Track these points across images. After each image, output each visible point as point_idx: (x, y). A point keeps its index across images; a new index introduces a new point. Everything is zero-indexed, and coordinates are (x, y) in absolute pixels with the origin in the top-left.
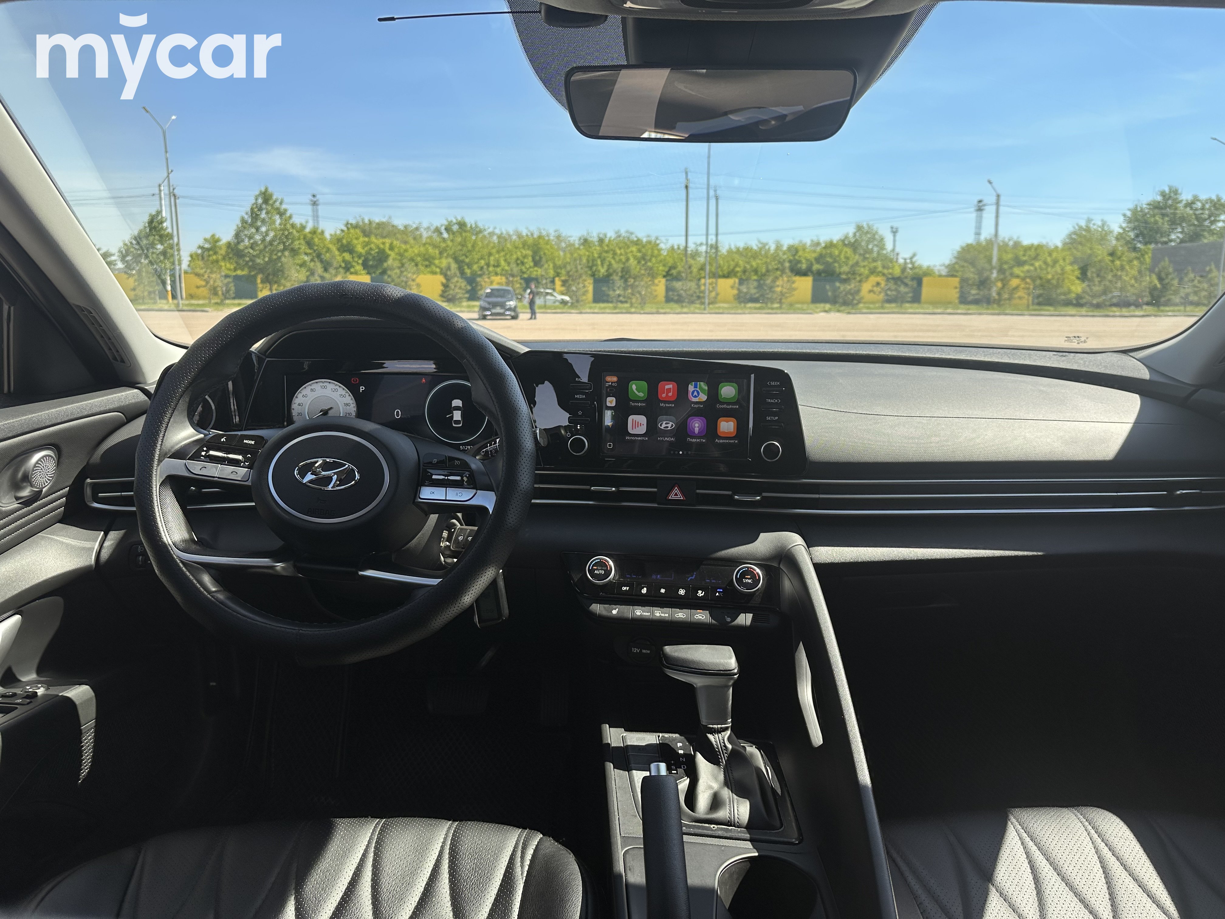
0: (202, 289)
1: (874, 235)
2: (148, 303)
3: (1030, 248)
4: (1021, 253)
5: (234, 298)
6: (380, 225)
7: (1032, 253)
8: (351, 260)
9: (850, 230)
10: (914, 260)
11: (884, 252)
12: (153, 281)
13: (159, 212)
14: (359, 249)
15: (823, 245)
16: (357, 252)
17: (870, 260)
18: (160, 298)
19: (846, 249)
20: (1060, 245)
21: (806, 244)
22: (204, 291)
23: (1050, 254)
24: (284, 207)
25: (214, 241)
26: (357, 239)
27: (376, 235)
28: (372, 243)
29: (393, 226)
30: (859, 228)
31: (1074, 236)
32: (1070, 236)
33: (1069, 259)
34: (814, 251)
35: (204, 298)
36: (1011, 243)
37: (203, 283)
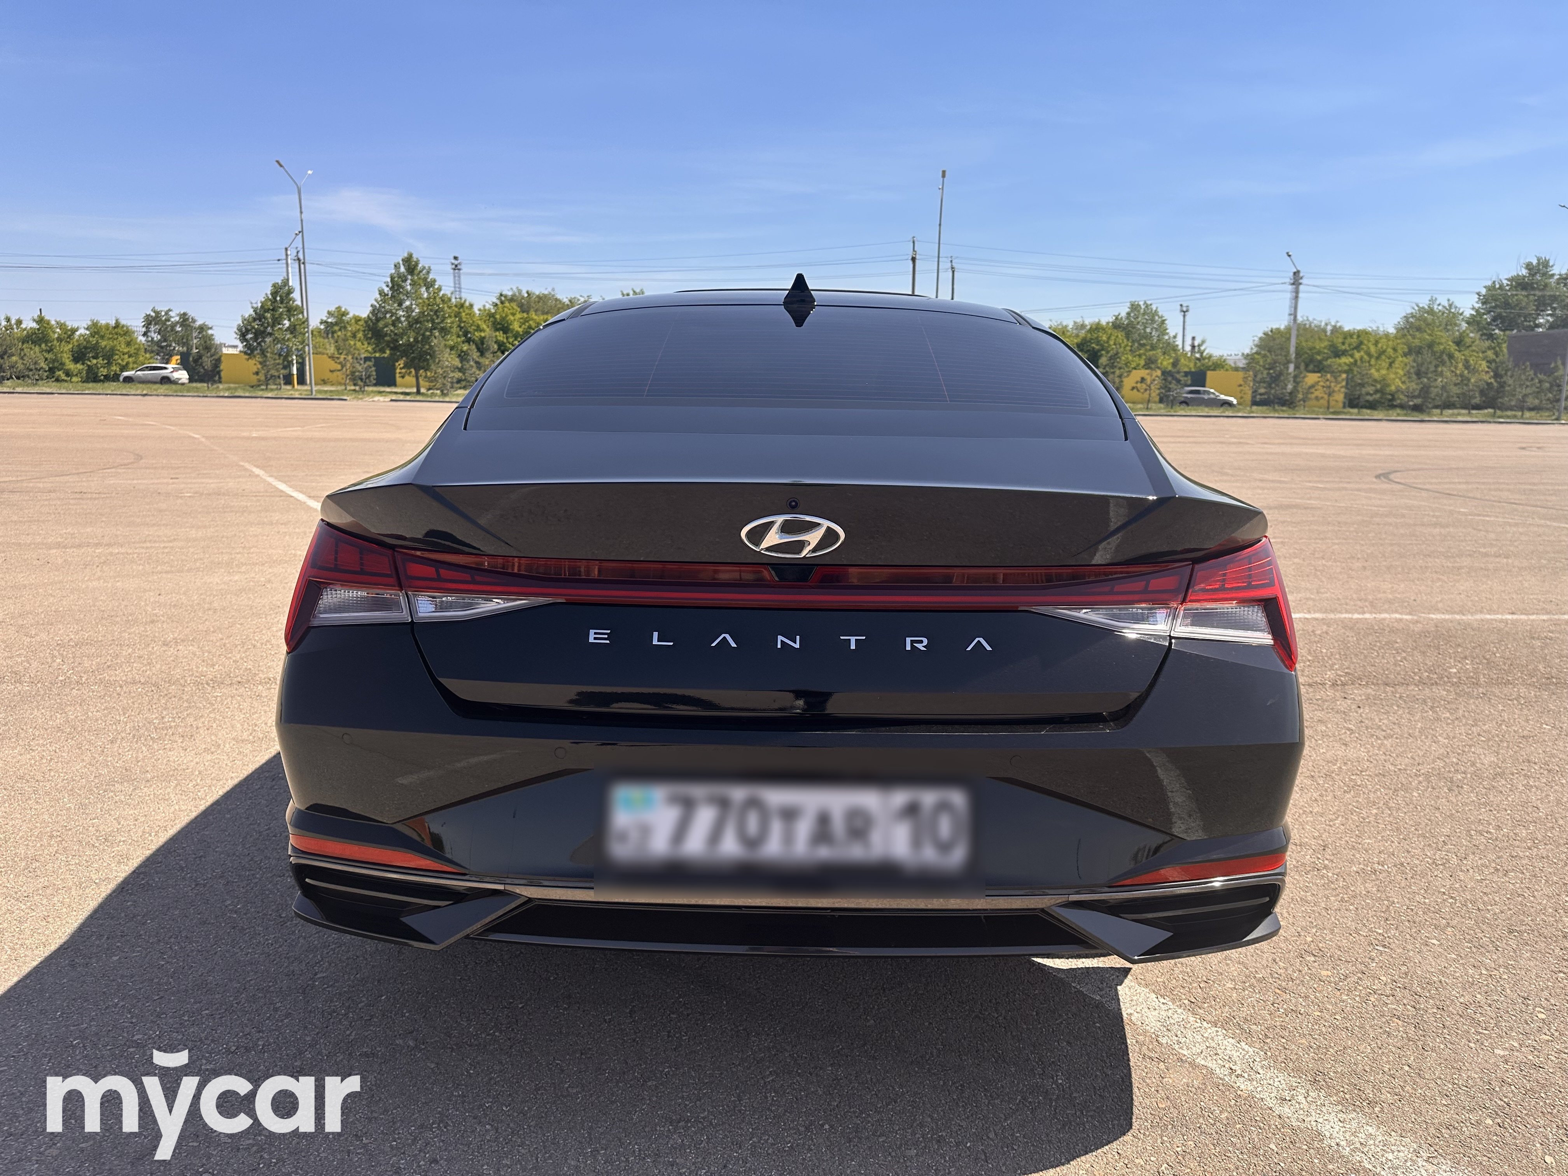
0: (335, 374)
1: (1153, 316)
2: (272, 390)
3: (1350, 334)
4: (1340, 340)
5: (375, 385)
6: (541, 298)
7: (1354, 341)
8: (505, 341)
9: (1123, 311)
10: (1202, 348)
11: (1166, 337)
12: (279, 364)
13: (286, 282)
14: (516, 327)
15: (1088, 327)
16: (512, 330)
17: (1148, 347)
18: (285, 384)
19: (1116, 333)
20: (1392, 330)
21: (1066, 326)
22: (339, 376)
23: (1376, 343)
24: (431, 276)
25: (340, 314)
26: (513, 314)
27: (536, 311)
28: (532, 319)
29: (556, 300)
30: (1134, 307)
31: (1411, 320)
32: (1406, 318)
33: (1404, 348)
34: (1077, 336)
35: (340, 384)
36: (1329, 328)
37: (339, 367)
